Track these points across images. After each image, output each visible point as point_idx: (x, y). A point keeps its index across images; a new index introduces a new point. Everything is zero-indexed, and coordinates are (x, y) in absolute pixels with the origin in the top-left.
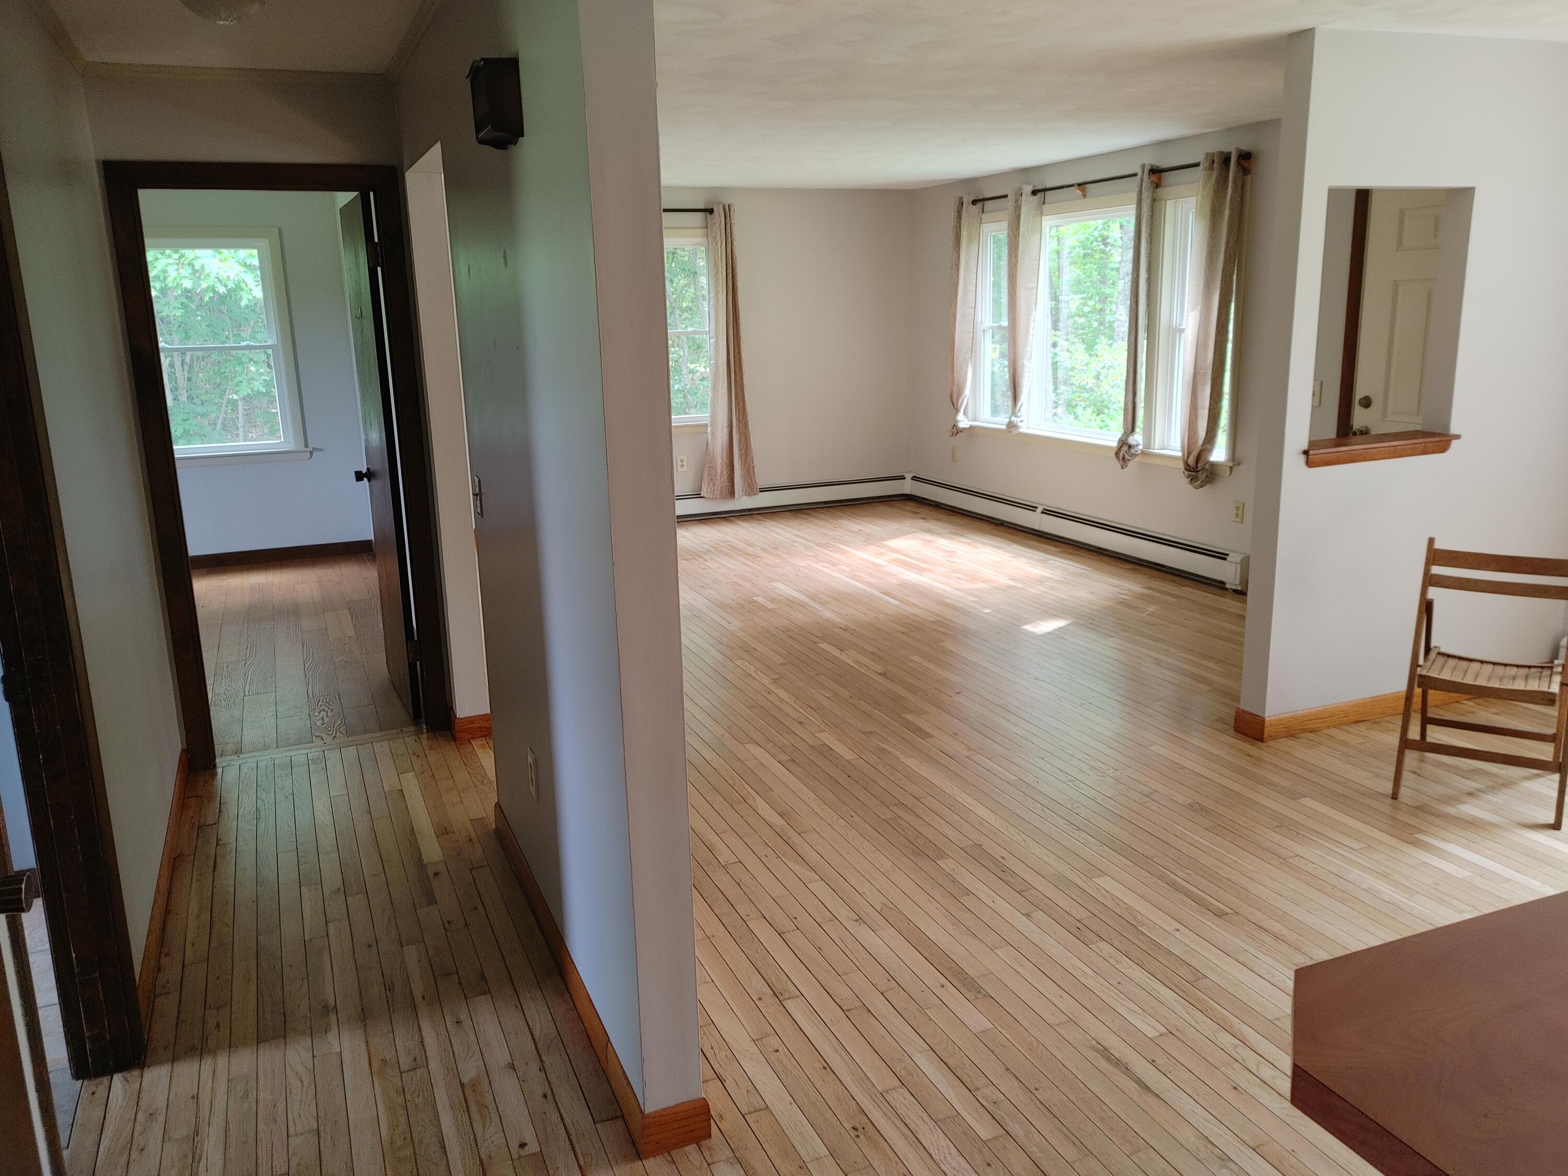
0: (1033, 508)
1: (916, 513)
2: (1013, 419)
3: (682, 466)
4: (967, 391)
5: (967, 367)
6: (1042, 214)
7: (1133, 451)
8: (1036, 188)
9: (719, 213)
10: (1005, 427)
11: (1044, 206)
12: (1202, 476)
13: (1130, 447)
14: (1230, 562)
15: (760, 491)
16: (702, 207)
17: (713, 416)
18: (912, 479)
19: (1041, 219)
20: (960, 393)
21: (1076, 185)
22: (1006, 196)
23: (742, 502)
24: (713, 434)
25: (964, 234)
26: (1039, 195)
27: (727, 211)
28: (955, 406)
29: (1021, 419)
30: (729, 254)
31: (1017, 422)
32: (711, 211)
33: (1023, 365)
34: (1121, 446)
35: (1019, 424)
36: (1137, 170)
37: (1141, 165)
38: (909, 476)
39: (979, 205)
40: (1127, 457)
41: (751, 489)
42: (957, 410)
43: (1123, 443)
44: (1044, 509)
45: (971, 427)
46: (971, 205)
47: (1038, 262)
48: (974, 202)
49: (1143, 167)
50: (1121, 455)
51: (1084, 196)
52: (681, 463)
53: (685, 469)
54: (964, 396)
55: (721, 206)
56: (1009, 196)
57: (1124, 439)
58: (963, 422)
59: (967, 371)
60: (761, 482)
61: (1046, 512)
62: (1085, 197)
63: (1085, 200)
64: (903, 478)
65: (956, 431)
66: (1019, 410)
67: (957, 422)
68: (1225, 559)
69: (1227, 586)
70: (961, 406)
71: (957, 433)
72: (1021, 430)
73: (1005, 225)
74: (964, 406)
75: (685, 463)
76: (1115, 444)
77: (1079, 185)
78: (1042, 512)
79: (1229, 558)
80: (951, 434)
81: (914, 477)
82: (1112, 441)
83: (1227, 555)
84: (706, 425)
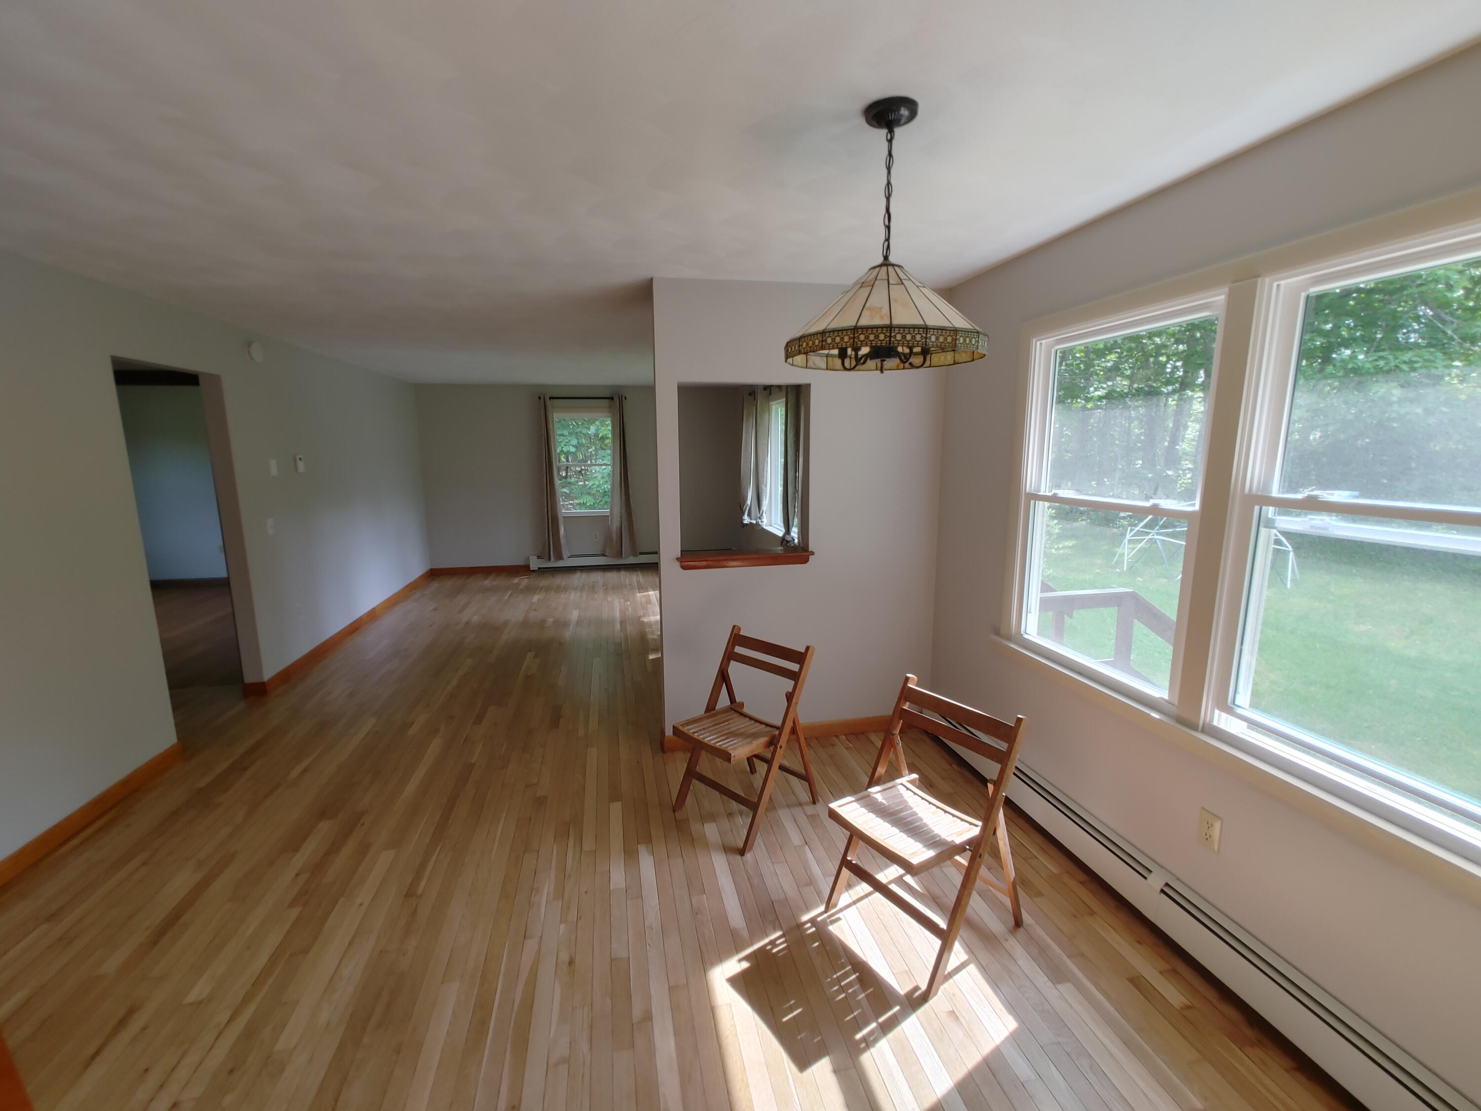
3: (595, 538)
4: (748, 503)
5: (748, 489)
9: (617, 400)
15: (640, 554)
16: (607, 397)
17: (612, 511)
20: (744, 503)
23: (627, 560)
24: (611, 522)
27: (621, 399)
30: (622, 422)
42: (743, 513)
53: (597, 540)
54: (746, 505)
55: (618, 396)
58: (746, 520)
59: (748, 491)
70: (745, 511)
74: (747, 511)
75: (596, 536)
84: (608, 516)
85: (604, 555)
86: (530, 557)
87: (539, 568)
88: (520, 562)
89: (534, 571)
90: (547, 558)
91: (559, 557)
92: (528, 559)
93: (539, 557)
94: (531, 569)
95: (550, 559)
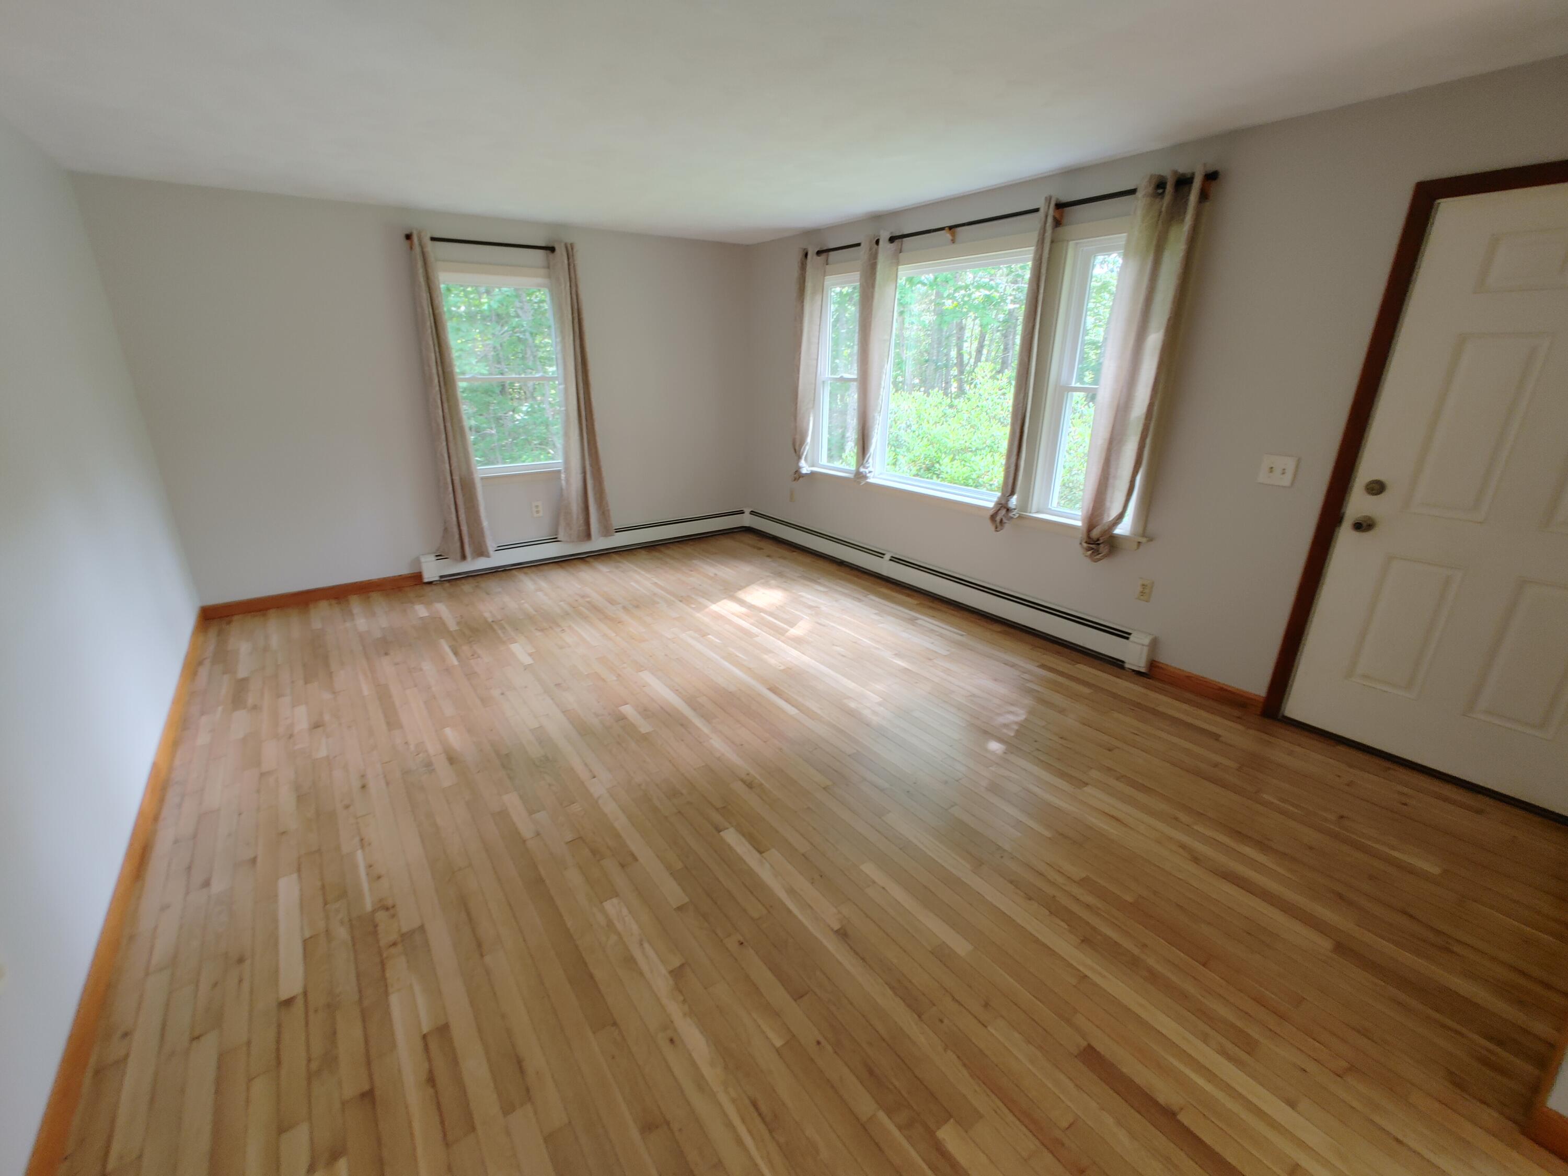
0: (881, 555)
1: (760, 549)
2: (862, 470)
3: (538, 512)
4: (809, 439)
5: (809, 417)
6: (898, 264)
7: (1011, 515)
8: (894, 235)
9: (560, 251)
10: (851, 476)
11: (901, 254)
12: (1104, 549)
13: (1008, 510)
14: (1132, 642)
15: (616, 532)
16: (543, 244)
17: (567, 461)
18: (751, 514)
19: (897, 269)
20: (803, 442)
21: (947, 228)
22: (858, 245)
23: (599, 543)
24: (567, 481)
25: (809, 285)
26: (897, 242)
27: (570, 251)
28: (797, 453)
29: (870, 469)
30: (574, 297)
31: (866, 473)
32: (552, 249)
33: (874, 416)
34: (999, 510)
35: (868, 475)
36: (1040, 203)
37: (1046, 198)
38: (747, 511)
39: (824, 256)
40: (1005, 520)
41: (607, 531)
42: (799, 458)
43: (1003, 506)
44: (892, 557)
45: (813, 474)
46: (815, 257)
47: (892, 314)
48: (819, 253)
49: (1049, 199)
50: (998, 519)
51: (953, 241)
52: (536, 510)
53: (541, 514)
54: (805, 444)
55: (563, 245)
56: (862, 245)
57: (1003, 502)
58: (805, 468)
59: (809, 420)
60: (617, 523)
61: (894, 559)
62: (953, 243)
63: (954, 246)
64: (742, 512)
65: (798, 475)
66: (867, 461)
67: (800, 468)
68: (1127, 638)
69: (1127, 666)
70: (802, 454)
71: (799, 477)
72: (868, 480)
73: (856, 275)
74: (805, 454)
75: (540, 508)
76: (991, 505)
77: (951, 228)
78: (891, 560)
79: (1132, 638)
80: (794, 479)
81: (752, 511)
82: (988, 500)
83: (1130, 634)
84: (559, 471)
85: (555, 540)
86: (423, 559)
87: (441, 577)
88: (402, 569)
89: (430, 583)
90: (459, 555)
91: (481, 552)
92: (417, 561)
93: (439, 557)
94: (426, 580)
95: (464, 557)
